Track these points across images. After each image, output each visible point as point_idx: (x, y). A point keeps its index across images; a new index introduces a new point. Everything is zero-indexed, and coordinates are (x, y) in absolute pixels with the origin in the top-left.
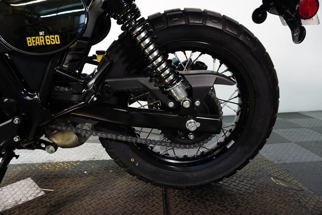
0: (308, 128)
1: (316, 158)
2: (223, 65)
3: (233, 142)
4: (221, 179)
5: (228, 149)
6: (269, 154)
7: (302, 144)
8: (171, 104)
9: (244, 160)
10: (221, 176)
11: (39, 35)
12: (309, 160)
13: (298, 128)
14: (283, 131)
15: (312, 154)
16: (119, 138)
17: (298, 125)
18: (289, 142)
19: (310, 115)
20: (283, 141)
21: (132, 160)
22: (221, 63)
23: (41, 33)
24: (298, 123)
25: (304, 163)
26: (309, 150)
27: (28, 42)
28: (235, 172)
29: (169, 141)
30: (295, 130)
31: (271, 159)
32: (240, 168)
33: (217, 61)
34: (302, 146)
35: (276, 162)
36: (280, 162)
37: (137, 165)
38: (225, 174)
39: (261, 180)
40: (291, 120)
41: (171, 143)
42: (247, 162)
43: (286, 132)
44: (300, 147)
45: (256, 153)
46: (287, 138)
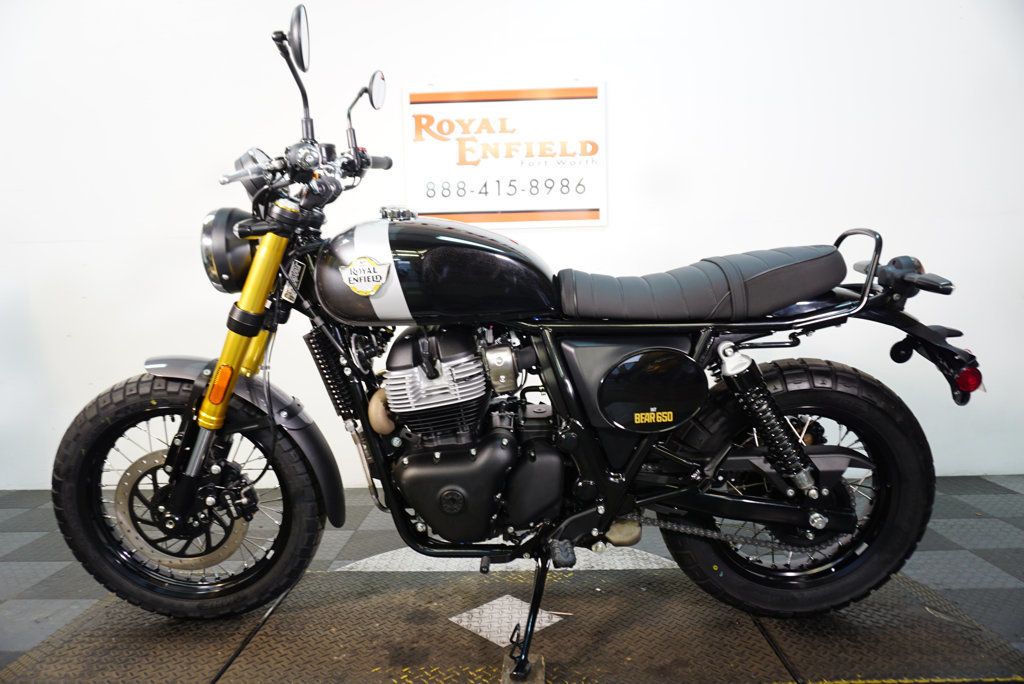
0: (1001, 519)
1: (1012, 583)
2: (851, 433)
3: (865, 546)
4: (846, 604)
5: (858, 557)
6: (918, 571)
7: (986, 555)
8: (790, 492)
9: (884, 574)
10: (847, 598)
11: (649, 411)
12: (998, 585)
13: (980, 517)
14: (945, 524)
15: (1004, 574)
16: (682, 529)
17: (980, 511)
18: (957, 549)
19: (1010, 487)
20: (945, 545)
21: (715, 568)
22: (849, 430)
23: (653, 409)
24: (979, 507)
25: (986, 591)
26: (998, 566)
27: (636, 418)
28: (867, 594)
29: (777, 541)
30: (972, 521)
31: (925, 581)
32: (877, 587)
33: (844, 428)
34: (986, 559)
35: (934, 587)
36: (941, 587)
37: (721, 575)
38: (853, 595)
39: (909, 611)
40: (964, 498)
41: (779, 544)
42: (887, 579)
43: (951, 527)
44: (980, 559)
45: (902, 563)
46: (954, 540)
